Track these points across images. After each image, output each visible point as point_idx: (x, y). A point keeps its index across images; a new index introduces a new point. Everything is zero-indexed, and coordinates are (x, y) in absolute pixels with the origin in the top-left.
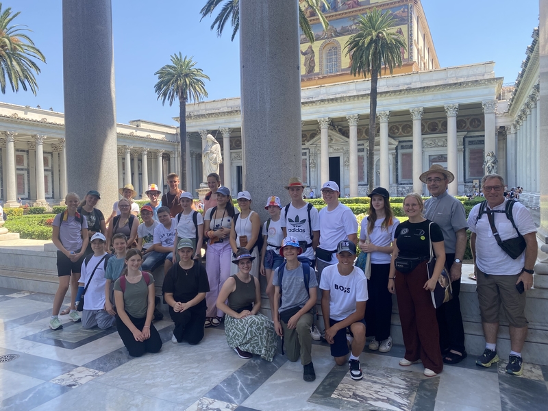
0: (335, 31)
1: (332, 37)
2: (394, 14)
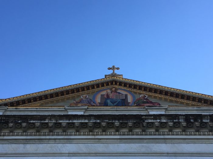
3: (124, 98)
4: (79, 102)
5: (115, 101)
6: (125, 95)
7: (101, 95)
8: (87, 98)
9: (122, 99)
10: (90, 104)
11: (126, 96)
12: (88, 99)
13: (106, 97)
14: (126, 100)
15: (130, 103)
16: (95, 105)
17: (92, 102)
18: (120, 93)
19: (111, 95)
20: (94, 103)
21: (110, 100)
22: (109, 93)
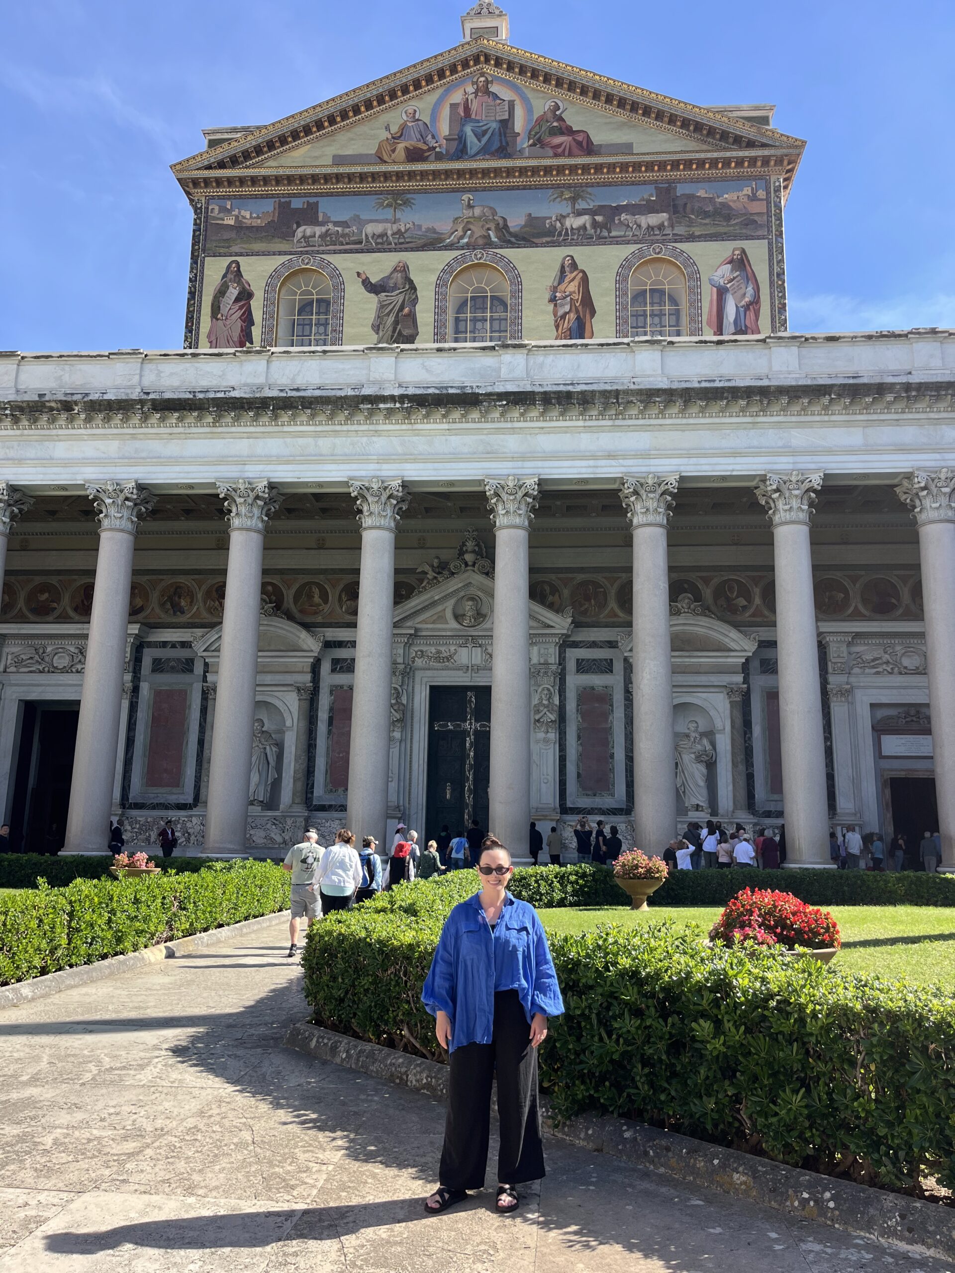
0: (502, 227)
1: (490, 244)
2: (720, 200)
3: (506, 117)
4: (398, 135)
5: (484, 128)
6: (509, 101)
7: (451, 105)
8: (418, 120)
9: (501, 121)
10: (425, 143)
11: (511, 104)
12: (420, 123)
13: (462, 114)
14: (510, 123)
15: (518, 134)
16: (436, 147)
17: (430, 136)
18: (496, 97)
19: (474, 106)
20: (433, 137)
21: (472, 124)
22: (471, 97)
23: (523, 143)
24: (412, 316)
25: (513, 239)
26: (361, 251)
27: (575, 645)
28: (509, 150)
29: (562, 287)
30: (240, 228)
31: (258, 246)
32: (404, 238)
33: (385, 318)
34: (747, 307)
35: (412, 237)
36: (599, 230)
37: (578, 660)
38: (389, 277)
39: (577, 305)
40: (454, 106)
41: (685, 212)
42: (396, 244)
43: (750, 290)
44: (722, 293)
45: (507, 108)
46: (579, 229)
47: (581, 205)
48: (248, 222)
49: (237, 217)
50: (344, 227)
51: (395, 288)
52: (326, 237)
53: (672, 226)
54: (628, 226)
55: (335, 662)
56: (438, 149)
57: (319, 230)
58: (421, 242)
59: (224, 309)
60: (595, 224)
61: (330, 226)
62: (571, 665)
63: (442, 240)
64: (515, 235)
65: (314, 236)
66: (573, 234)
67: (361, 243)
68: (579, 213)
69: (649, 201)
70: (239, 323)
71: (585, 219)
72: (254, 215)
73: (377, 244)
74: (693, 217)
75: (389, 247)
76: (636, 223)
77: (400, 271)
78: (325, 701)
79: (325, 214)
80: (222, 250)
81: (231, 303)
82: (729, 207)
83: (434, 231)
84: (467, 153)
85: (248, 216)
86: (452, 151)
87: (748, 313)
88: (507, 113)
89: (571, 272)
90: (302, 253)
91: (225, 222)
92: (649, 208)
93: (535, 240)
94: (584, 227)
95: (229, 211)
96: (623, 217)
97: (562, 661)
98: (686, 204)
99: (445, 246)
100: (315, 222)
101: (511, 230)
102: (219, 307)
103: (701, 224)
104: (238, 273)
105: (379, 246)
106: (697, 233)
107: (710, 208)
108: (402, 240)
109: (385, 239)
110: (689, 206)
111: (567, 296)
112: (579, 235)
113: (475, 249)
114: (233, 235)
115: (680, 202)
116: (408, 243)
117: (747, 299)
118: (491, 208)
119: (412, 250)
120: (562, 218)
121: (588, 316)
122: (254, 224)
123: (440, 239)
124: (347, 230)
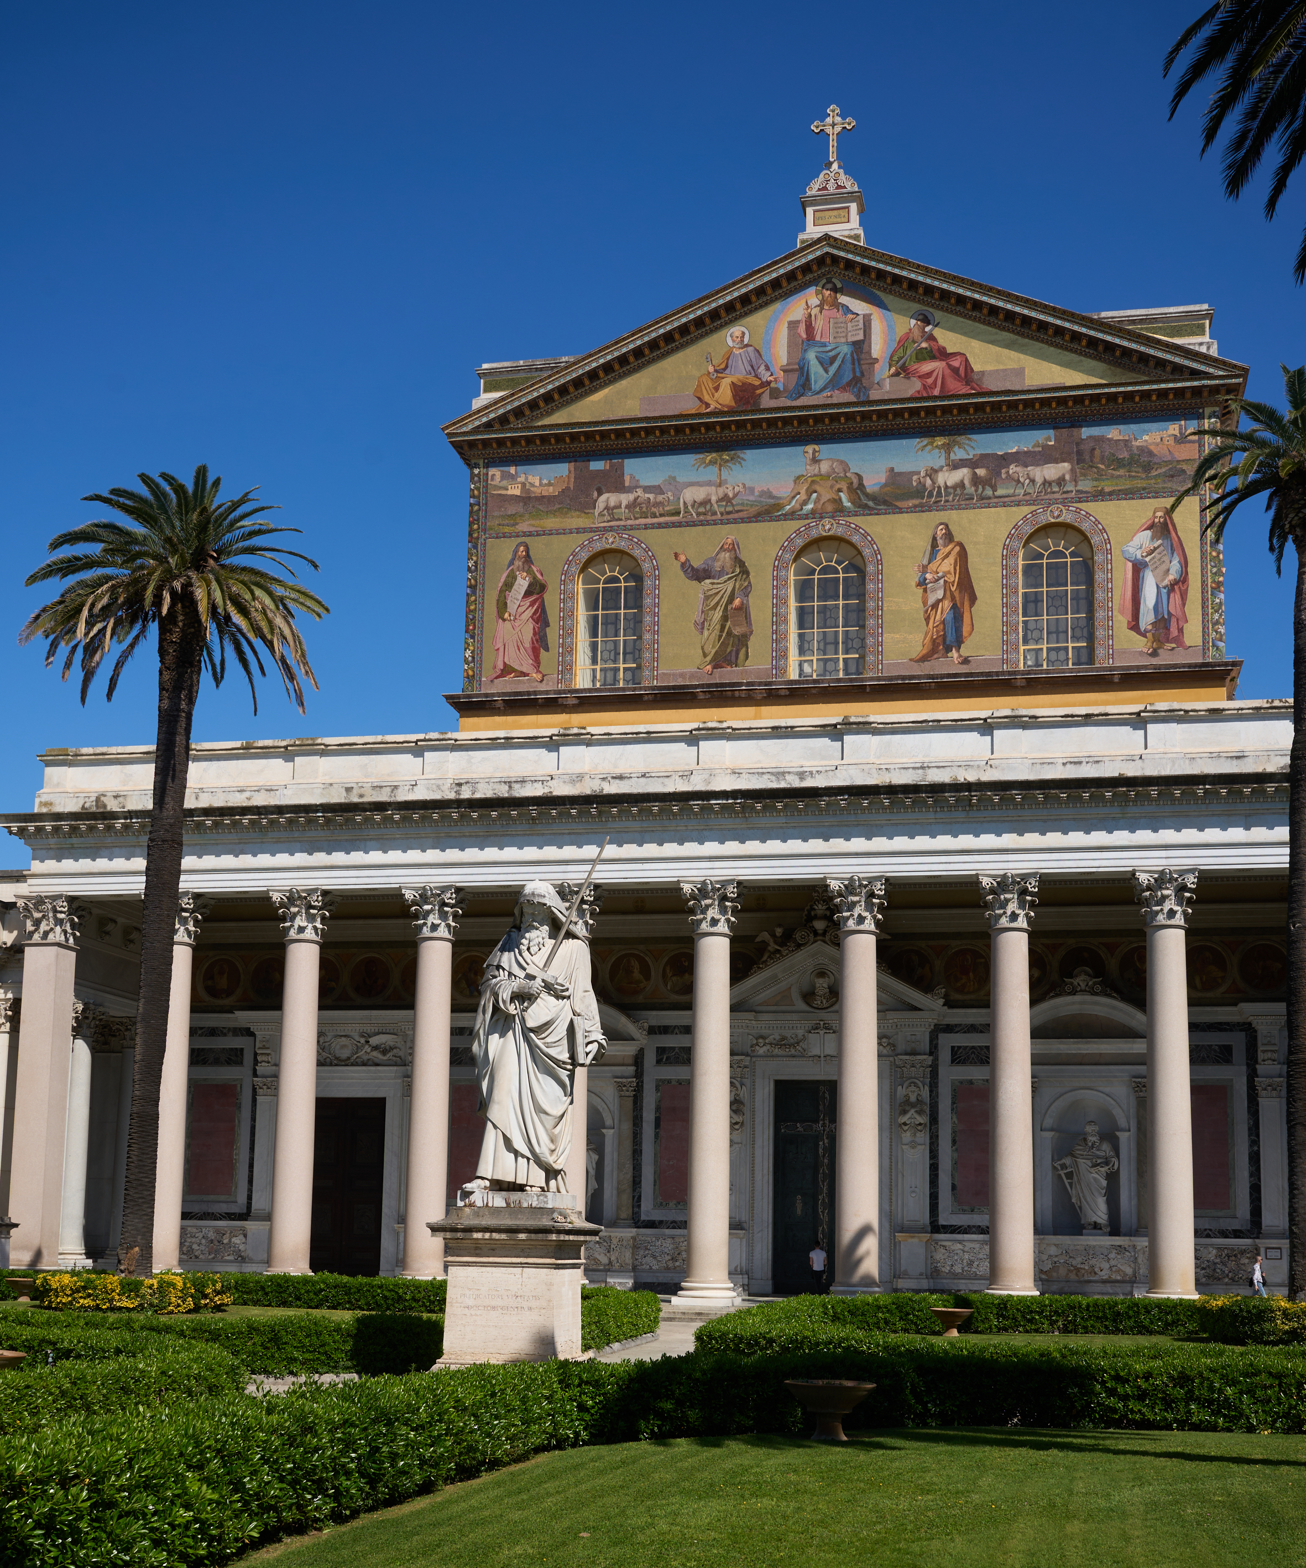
0: (857, 489)
1: (839, 510)
2: (1137, 443)
3: (861, 337)
4: (723, 366)
5: (832, 354)
7: (790, 323)
8: (747, 346)
9: (855, 344)
10: (756, 376)
12: (750, 349)
13: (804, 336)
14: (865, 347)
15: (876, 360)
16: (771, 381)
17: (763, 367)
18: (847, 310)
19: (819, 324)
20: (767, 368)
21: (817, 349)
22: (815, 311)
23: (882, 372)
24: (743, 610)
25: (871, 504)
26: (679, 525)
27: (949, 1029)
28: (865, 382)
29: (933, 566)
30: (527, 499)
31: (551, 523)
32: (733, 505)
33: (711, 613)
34: (1171, 588)
35: (742, 504)
36: (980, 487)
37: (953, 1048)
38: (715, 559)
39: (953, 589)
40: (793, 325)
41: (1092, 461)
42: (722, 514)
43: (1175, 566)
44: (1138, 568)
45: (861, 325)
46: (955, 487)
47: (959, 454)
48: (537, 491)
49: (524, 485)
50: (656, 494)
51: (721, 573)
52: (635, 507)
53: (1075, 480)
54: (1018, 481)
55: (661, 1051)
56: (773, 385)
57: (626, 499)
58: (753, 510)
59: (512, 606)
60: (976, 480)
61: (640, 492)
62: (945, 1055)
63: (779, 507)
64: (873, 498)
65: (620, 507)
66: (947, 494)
67: (678, 513)
68: (955, 466)
69: (1045, 447)
70: (531, 625)
71: (963, 474)
72: (545, 481)
73: (698, 514)
74: (1102, 467)
75: (714, 518)
76: (1029, 478)
77: (728, 550)
78: (650, 1099)
79: (632, 477)
80: (507, 529)
81: (520, 597)
82: (1151, 453)
83: (771, 496)
84: (810, 389)
85: (537, 484)
86: (792, 386)
87: (1172, 595)
88: (862, 332)
89: (945, 546)
90: (605, 530)
91: (510, 492)
92: (1045, 456)
93: (899, 504)
94: (961, 485)
95: (513, 478)
96: (1013, 469)
97: (933, 1050)
98: (1094, 449)
99: (785, 515)
100: (619, 487)
101: (868, 490)
102: (506, 604)
103: (1112, 476)
104: (528, 559)
105: (702, 518)
106: (1107, 490)
107: (1124, 455)
108: (729, 509)
109: (708, 507)
110: (1097, 452)
111: (940, 578)
112: (955, 495)
113: (822, 518)
114: (519, 508)
115: (1086, 447)
116: (738, 511)
117: (1172, 577)
118: (842, 462)
119: (743, 521)
120: (932, 473)
121: (967, 604)
122: (544, 493)
123: (778, 505)
124: (660, 498)
